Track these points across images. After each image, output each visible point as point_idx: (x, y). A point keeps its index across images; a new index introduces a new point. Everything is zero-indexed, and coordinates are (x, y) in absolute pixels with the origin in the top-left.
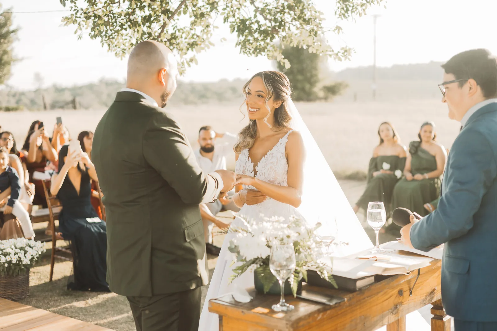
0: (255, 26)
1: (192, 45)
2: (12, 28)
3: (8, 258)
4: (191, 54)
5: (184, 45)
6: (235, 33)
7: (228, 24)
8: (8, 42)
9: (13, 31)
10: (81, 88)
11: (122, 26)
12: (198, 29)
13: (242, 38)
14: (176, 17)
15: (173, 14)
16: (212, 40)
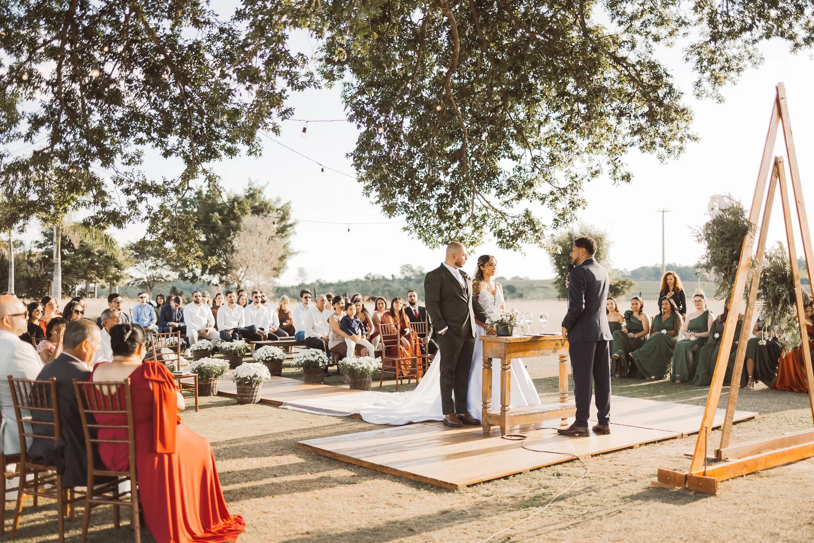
0: (507, 234)
1: (472, 243)
2: (289, 222)
3: (362, 366)
4: (471, 248)
5: (468, 243)
6: (496, 237)
7: (492, 232)
8: (286, 236)
9: (291, 225)
10: (346, 284)
11: (433, 232)
12: (476, 235)
13: (500, 240)
14: (464, 228)
15: (462, 226)
16: (484, 240)
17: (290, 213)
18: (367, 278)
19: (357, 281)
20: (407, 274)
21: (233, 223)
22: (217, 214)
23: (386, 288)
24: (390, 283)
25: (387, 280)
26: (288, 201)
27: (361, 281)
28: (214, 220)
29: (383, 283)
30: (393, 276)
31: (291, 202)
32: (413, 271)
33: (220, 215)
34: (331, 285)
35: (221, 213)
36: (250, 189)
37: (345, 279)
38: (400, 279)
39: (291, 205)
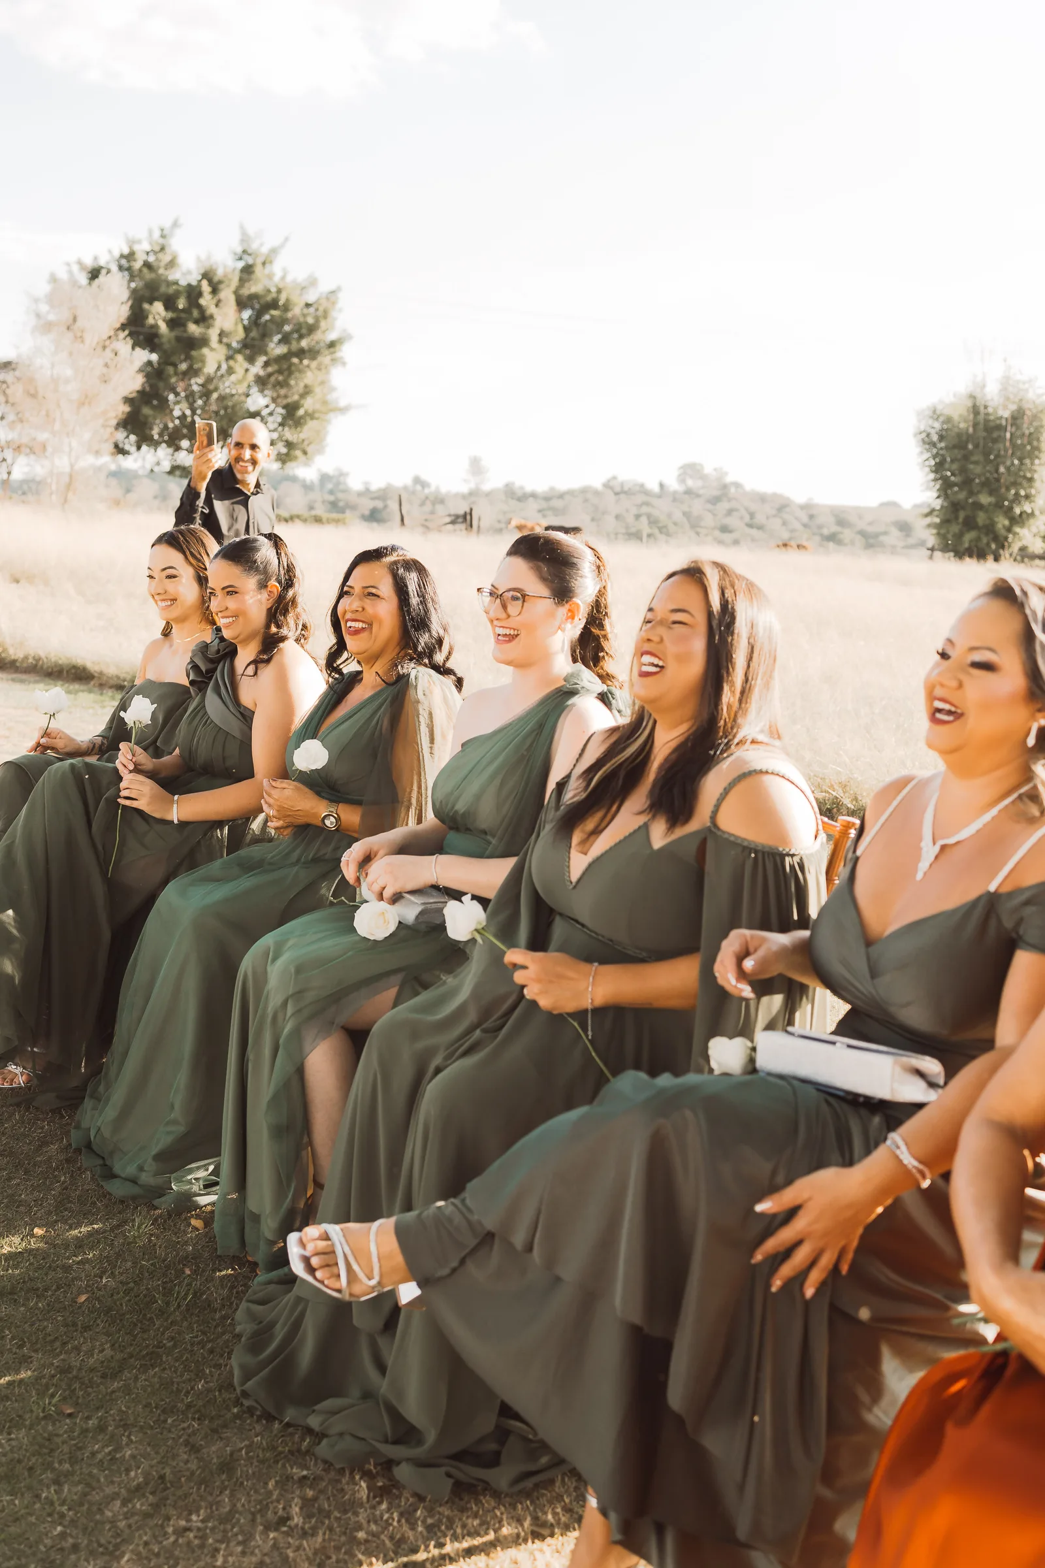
2: (327, 337)
9: (332, 345)
10: (561, 496)
17: (333, 314)
18: (607, 485)
19: (584, 491)
20: (690, 483)
21: (193, 328)
22: (158, 308)
23: (645, 509)
24: (655, 502)
25: (647, 493)
26: (332, 287)
27: (596, 493)
28: (151, 321)
29: (640, 498)
30: (661, 485)
31: (339, 289)
32: (703, 477)
33: (167, 308)
34: (534, 495)
35: (169, 304)
36: (244, 252)
37: (563, 486)
38: (675, 492)
39: (341, 296)
